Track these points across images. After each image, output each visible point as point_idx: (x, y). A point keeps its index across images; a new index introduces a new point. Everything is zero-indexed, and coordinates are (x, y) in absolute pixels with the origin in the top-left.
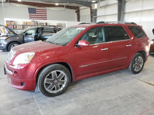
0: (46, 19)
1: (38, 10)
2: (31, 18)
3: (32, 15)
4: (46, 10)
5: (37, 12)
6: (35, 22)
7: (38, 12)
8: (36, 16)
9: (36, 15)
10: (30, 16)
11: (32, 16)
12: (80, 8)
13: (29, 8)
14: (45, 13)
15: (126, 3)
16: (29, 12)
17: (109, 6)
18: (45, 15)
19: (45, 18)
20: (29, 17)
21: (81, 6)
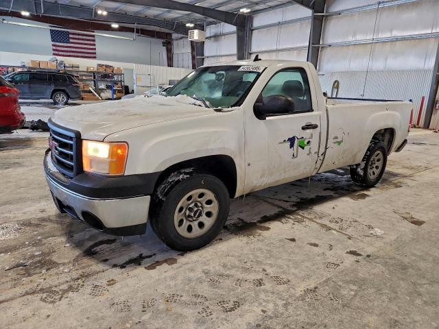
1: (73, 34)
4: (94, 37)
5: (71, 40)
6: (58, 62)
7: (73, 38)
9: (70, 47)
11: (58, 48)
12: (174, 36)
13: (51, 30)
14: (92, 42)
15: (254, 31)
16: (52, 38)
17: (226, 36)
18: (92, 47)
20: (53, 50)
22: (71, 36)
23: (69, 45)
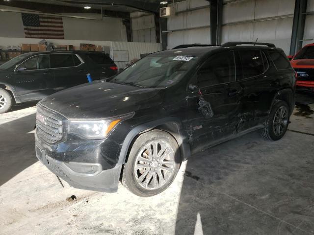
0: (63, 38)
1: (43, 18)
2: (29, 36)
3: (30, 30)
4: (61, 19)
5: (41, 24)
6: (48, 44)
7: (44, 22)
8: (40, 32)
9: (41, 30)
10: (26, 31)
11: (30, 32)
12: (132, 15)
13: (22, 14)
14: (59, 25)
15: (225, 5)
16: (24, 22)
17: (192, 11)
18: (60, 29)
19: (61, 36)
20: (26, 33)
21: (134, 11)
22: (41, 20)
23: (40, 28)
